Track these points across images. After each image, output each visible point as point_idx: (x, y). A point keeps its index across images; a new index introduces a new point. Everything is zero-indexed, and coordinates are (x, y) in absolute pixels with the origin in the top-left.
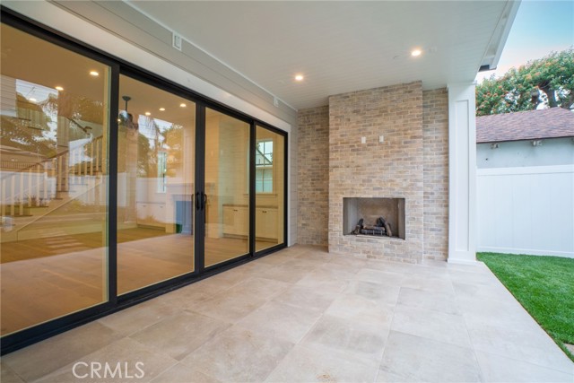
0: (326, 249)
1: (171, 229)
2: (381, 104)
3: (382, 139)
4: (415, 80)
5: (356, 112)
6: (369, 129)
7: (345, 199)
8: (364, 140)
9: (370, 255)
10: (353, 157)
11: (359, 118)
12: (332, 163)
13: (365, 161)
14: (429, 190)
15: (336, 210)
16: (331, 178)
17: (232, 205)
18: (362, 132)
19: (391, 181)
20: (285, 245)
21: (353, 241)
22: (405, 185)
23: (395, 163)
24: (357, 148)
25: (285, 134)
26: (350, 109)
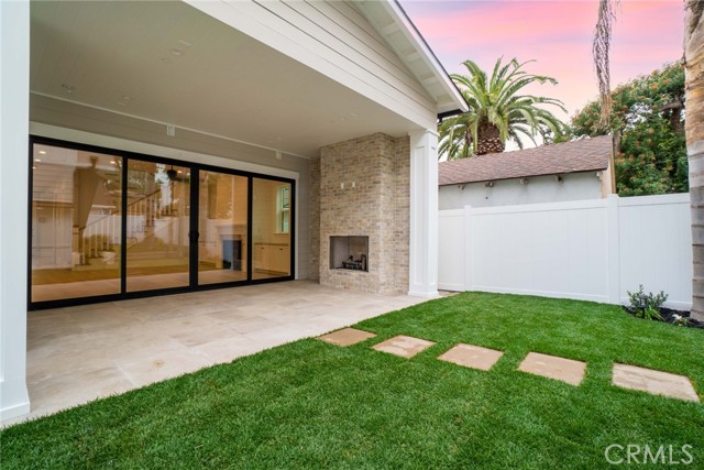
0: (317, 281)
1: (219, 265)
2: (354, 154)
3: (354, 185)
4: (376, 131)
5: (338, 161)
6: (346, 176)
7: (331, 237)
8: (342, 186)
9: (347, 287)
10: (335, 201)
11: (340, 166)
12: (322, 206)
13: (343, 204)
14: (400, 229)
15: (325, 247)
16: (322, 219)
17: (261, 244)
18: (342, 179)
19: (360, 221)
20: (292, 278)
21: (335, 274)
22: (368, 225)
23: (363, 205)
24: (339, 194)
25: (292, 182)
26: (334, 159)
